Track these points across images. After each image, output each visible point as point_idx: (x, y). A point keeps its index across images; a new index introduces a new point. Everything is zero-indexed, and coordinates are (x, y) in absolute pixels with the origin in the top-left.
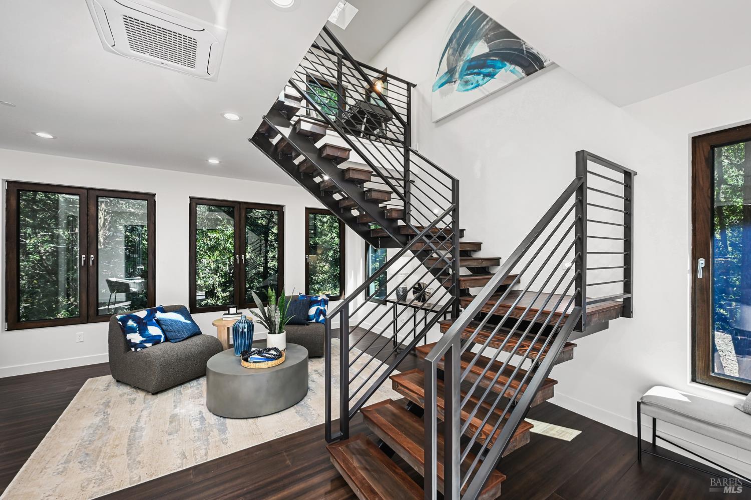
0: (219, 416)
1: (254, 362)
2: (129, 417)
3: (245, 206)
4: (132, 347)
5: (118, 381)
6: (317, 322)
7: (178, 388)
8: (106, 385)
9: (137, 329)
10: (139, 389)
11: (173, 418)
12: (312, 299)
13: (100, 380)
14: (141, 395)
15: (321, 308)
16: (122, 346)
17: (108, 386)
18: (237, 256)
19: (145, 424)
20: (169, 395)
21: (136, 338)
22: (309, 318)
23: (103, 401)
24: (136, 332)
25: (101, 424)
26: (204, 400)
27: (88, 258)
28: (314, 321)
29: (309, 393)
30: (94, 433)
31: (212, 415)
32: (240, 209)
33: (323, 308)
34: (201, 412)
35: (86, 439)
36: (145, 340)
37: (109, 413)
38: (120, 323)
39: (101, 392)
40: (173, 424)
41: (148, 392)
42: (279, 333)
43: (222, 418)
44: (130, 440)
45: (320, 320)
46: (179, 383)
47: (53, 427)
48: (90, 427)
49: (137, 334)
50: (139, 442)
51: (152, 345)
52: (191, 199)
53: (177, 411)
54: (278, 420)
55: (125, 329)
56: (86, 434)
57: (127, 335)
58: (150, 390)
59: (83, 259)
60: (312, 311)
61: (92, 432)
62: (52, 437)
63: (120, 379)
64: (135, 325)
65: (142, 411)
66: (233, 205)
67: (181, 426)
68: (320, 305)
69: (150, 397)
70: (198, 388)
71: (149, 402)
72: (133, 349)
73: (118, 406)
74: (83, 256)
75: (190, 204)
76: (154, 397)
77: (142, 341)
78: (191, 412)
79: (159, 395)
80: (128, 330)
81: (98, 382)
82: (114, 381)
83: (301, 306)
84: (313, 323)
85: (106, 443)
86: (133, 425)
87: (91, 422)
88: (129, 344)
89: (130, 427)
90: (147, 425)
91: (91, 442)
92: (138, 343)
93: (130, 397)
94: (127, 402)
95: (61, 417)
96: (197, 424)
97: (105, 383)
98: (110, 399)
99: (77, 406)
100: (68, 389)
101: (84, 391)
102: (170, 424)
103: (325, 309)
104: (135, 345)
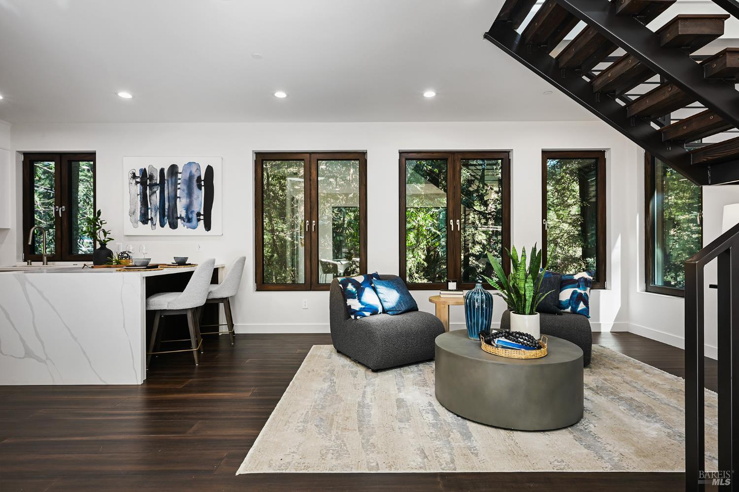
0: (455, 414)
1: (503, 347)
2: (354, 390)
3: (460, 156)
4: (352, 314)
5: (338, 352)
6: (574, 311)
7: (398, 370)
8: (329, 354)
9: (356, 295)
10: (359, 363)
11: (400, 403)
12: (563, 277)
13: (323, 348)
14: (361, 369)
15: (579, 291)
16: (342, 312)
17: (330, 355)
18: (451, 221)
19: (371, 402)
20: (390, 376)
21: (354, 304)
22: (560, 306)
23: (328, 368)
24: (355, 298)
25: (329, 391)
26: (432, 390)
27: (311, 223)
28: (569, 310)
29: (586, 415)
30: (324, 398)
31: (446, 411)
32: (454, 161)
33: (583, 292)
34: (430, 404)
35: (318, 402)
36: (364, 308)
37: (335, 381)
38: (341, 285)
39: (326, 360)
40: (402, 410)
41: (367, 367)
42: (530, 314)
43: (460, 418)
44: (359, 416)
45: (579, 309)
46: (399, 364)
47: (291, 383)
48: (320, 391)
49: (356, 300)
50: (369, 421)
51: (371, 315)
52: (401, 153)
53: (402, 395)
54: (548, 443)
55: (346, 293)
56: (318, 397)
57: (348, 300)
58: (371, 365)
59: (307, 225)
60: (566, 295)
61: (322, 397)
62: (292, 392)
63: (340, 350)
64: (354, 290)
65: (365, 387)
66: (445, 156)
67: (411, 414)
68: (578, 287)
69: (370, 374)
70: (420, 374)
71: (371, 379)
72: (353, 317)
73: (342, 376)
74: (307, 221)
75: (399, 160)
76: (375, 374)
77: (361, 308)
78: (420, 401)
79: (379, 374)
80: (348, 295)
81: (321, 350)
82: (334, 350)
83: (548, 285)
84: (568, 313)
85: (337, 412)
86: (360, 399)
87: (321, 387)
88: (349, 311)
89: (357, 402)
90: (373, 404)
91: (323, 407)
92: (358, 310)
93: (351, 369)
94: (350, 375)
95: (295, 375)
96: (430, 418)
97: (328, 351)
98: (334, 368)
99: (307, 368)
100: (299, 351)
101: (311, 355)
102: (398, 409)
103: (585, 293)
104: (355, 312)
